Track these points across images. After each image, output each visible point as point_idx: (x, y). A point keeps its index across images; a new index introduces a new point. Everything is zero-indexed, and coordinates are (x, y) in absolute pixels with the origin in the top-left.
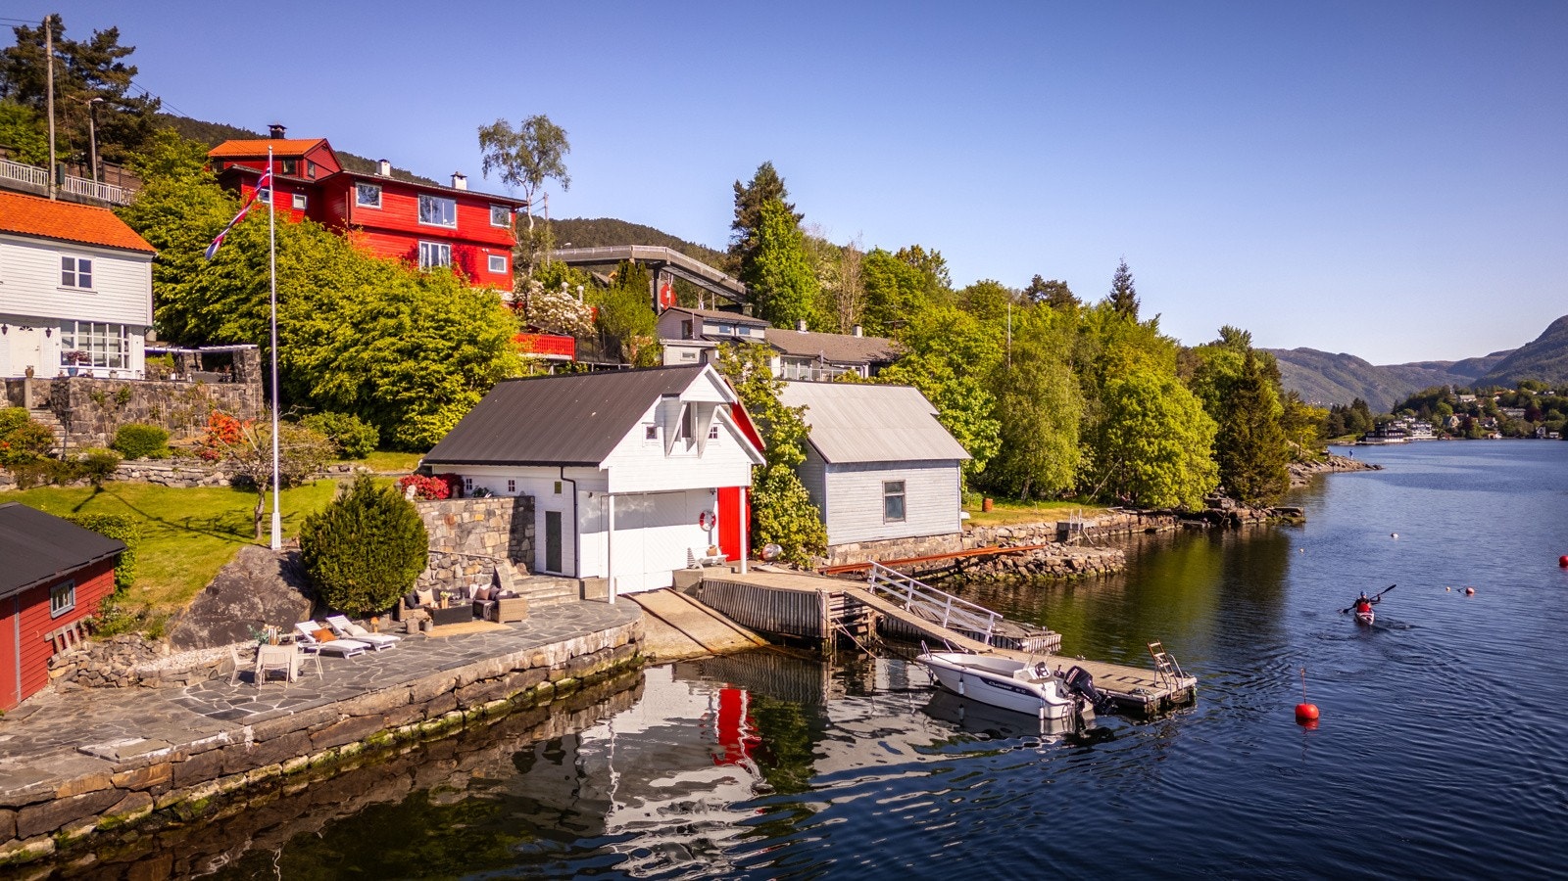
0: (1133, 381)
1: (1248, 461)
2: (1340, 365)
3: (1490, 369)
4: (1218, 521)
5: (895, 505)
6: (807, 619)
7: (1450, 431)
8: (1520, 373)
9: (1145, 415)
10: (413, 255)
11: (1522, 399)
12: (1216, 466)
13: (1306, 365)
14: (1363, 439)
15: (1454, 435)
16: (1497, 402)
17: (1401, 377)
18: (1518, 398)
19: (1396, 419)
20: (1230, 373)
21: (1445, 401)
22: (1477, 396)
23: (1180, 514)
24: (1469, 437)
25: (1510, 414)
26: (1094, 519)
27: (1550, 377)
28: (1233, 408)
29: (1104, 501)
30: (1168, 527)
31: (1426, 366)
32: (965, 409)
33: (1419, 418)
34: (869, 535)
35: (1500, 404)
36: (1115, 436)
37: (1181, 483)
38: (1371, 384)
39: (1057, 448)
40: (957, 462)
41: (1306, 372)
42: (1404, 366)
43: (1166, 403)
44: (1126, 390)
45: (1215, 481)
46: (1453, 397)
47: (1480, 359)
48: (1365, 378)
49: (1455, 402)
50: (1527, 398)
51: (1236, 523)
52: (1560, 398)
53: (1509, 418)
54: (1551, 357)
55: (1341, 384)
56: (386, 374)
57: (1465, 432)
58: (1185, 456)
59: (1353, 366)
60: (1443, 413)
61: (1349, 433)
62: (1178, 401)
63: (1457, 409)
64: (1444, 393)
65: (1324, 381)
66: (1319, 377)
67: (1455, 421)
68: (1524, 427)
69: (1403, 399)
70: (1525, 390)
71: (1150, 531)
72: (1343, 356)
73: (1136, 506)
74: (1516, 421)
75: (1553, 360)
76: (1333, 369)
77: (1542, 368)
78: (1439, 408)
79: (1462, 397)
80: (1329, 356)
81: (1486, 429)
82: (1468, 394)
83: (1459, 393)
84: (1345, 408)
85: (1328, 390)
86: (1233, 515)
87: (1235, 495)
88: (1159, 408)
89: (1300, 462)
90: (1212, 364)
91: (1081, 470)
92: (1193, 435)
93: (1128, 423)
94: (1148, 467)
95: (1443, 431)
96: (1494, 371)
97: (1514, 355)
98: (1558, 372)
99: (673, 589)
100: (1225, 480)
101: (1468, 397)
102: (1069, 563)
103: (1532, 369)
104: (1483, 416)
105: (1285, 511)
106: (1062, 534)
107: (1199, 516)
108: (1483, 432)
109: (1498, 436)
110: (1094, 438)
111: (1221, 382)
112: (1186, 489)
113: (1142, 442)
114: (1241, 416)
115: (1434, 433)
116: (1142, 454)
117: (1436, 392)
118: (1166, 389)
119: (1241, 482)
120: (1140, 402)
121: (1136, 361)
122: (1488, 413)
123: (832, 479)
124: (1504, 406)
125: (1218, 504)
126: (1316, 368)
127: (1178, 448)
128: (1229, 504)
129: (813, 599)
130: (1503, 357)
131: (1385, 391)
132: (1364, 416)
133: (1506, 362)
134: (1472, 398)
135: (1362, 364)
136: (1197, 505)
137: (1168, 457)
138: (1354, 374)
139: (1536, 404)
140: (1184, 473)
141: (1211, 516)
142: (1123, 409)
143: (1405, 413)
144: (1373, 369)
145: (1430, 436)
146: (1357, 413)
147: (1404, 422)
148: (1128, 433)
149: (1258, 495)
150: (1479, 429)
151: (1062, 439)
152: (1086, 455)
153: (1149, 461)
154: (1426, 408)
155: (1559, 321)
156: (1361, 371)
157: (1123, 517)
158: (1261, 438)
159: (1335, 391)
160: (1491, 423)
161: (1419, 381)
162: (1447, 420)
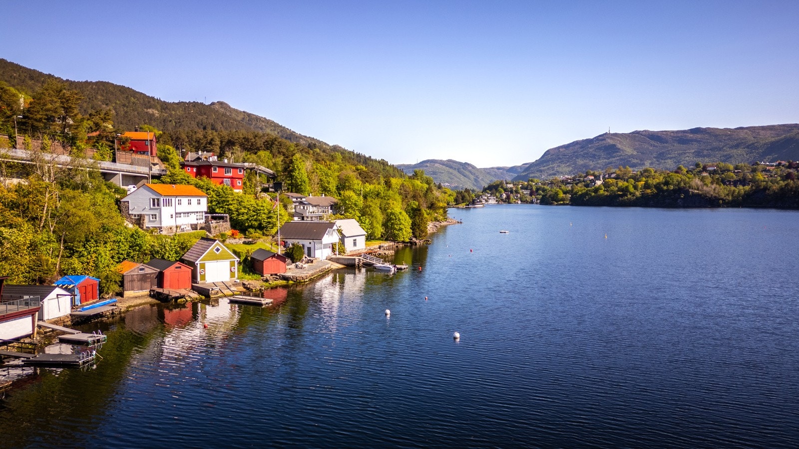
0: (393, 211)
1: (419, 229)
2: (463, 168)
3: (522, 170)
4: (412, 243)
5: (355, 244)
6: (353, 262)
7: (502, 200)
8: (533, 173)
9: (396, 220)
10: (222, 182)
11: (529, 186)
12: (411, 231)
13: (451, 167)
14: (468, 205)
15: (504, 202)
16: (521, 188)
17: (488, 173)
18: (528, 186)
19: (483, 195)
20: (415, 207)
21: (502, 187)
22: (514, 185)
23: (403, 242)
24: (509, 203)
25: (525, 193)
26: (386, 244)
27: (544, 175)
28: (415, 215)
29: (386, 240)
30: (401, 245)
31: (499, 168)
32: (364, 223)
33: (491, 194)
34: (351, 250)
35: (522, 188)
36: (389, 224)
37: (404, 235)
38: (477, 177)
39: (377, 228)
40: (364, 235)
41: (451, 170)
42: (490, 168)
43: (401, 217)
44: (392, 213)
45: (411, 234)
46: (505, 185)
47: (519, 166)
48: (474, 174)
49: (505, 187)
50: (531, 186)
51: (416, 244)
52: (543, 186)
53: (524, 194)
54: (544, 166)
55: (465, 176)
56: (264, 222)
57: (508, 201)
58: (405, 229)
59: (470, 168)
60: (500, 192)
61: (463, 202)
62: (403, 216)
63: (505, 190)
64: (501, 183)
65: (458, 175)
66: (455, 172)
67: (504, 196)
68: (529, 198)
69: (486, 186)
70: (530, 182)
71: (397, 247)
72: (466, 163)
73: (394, 241)
74: (526, 196)
75: (545, 168)
76: (462, 170)
77: (541, 171)
78: (498, 190)
79: (508, 185)
80: (460, 164)
81: (515, 199)
82: (510, 184)
83: (507, 183)
84: (462, 192)
85: (460, 179)
86: (415, 242)
87: (415, 237)
88: (399, 218)
89: (438, 221)
90: (411, 204)
91: (382, 233)
92: (406, 224)
93: (392, 221)
94: (397, 232)
95: (500, 201)
96: (523, 172)
97: (532, 165)
98: (547, 173)
99: (326, 259)
100: (413, 233)
101: (510, 185)
102: (385, 254)
103: (537, 171)
104: (514, 194)
105: (427, 241)
106: (380, 248)
107: (407, 243)
108: (514, 200)
109: (519, 202)
110: (385, 225)
111: (413, 209)
112: (405, 236)
113: (396, 226)
114: (417, 218)
115: (497, 201)
116: (395, 229)
117: (499, 183)
118: (400, 213)
119: (418, 234)
120: (395, 217)
121: (393, 204)
122: (517, 192)
123: (345, 239)
124: (523, 189)
125: (412, 239)
126: (455, 169)
127: (403, 227)
128: (414, 239)
129: (355, 259)
130: (528, 166)
131: (482, 180)
132: (469, 195)
133: (529, 168)
134: (511, 186)
135: (473, 167)
136: (407, 240)
137: (401, 229)
138: (470, 172)
139: (534, 189)
140: (405, 233)
141: (410, 242)
142: (391, 218)
143: (486, 192)
144: (478, 170)
145: (495, 202)
146: (466, 194)
147: (486, 196)
148: (392, 224)
149: (421, 237)
150: (513, 199)
151: (378, 226)
152: (383, 229)
153: (397, 230)
154: (494, 190)
155: (548, 151)
156: (473, 171)
157: (391, 244)
158: (421, 223)
159: (463, 180)
160: (517, 197)
161: (495, 175)
162: (501, 195)
